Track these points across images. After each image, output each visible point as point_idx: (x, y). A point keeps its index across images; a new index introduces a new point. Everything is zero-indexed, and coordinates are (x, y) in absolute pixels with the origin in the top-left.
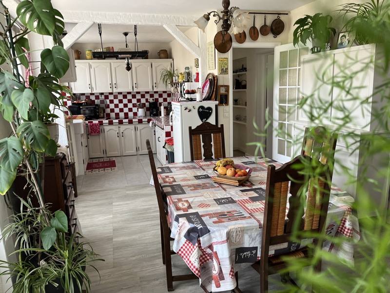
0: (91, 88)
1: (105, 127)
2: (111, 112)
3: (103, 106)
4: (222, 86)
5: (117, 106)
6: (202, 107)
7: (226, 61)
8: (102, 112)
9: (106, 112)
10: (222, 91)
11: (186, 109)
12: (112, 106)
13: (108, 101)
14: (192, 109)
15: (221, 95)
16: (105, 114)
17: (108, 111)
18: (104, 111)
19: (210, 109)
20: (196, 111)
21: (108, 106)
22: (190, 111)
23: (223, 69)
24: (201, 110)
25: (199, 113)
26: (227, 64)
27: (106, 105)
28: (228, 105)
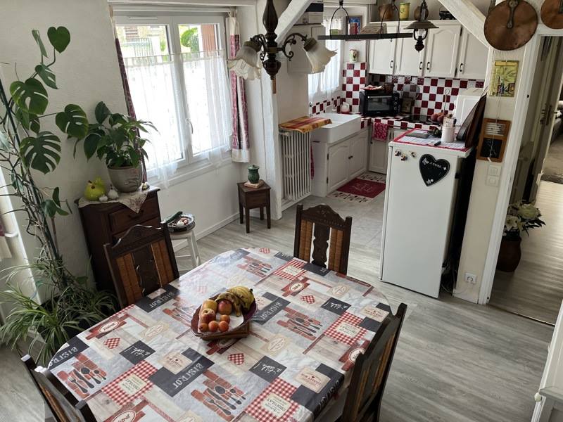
0: (394, 67)
1: (396, 132)
2: (422, 106)
3: (412, 94)
4: (493, 121)
5: (432, 97)
6: (429, 157)
7: (513, 68)
8: (410, 105)
9: (416, 106)
10: (492, 131)
11: (398, 154)
12: (426, 97)
13: (421, 88)
14: (410, 157)
15: (485, 140)
16: (413, 108)
17: (419, 103)
18: (413, 103)
19: (445, 164)
20: (417, 161)
21: (420, 96)
22: (405, 159)
23: (503, 84)
24: (426, 161)
25: (422, 166)
26: (515, 75)
27: (417, 94)
28: (500, 162)
